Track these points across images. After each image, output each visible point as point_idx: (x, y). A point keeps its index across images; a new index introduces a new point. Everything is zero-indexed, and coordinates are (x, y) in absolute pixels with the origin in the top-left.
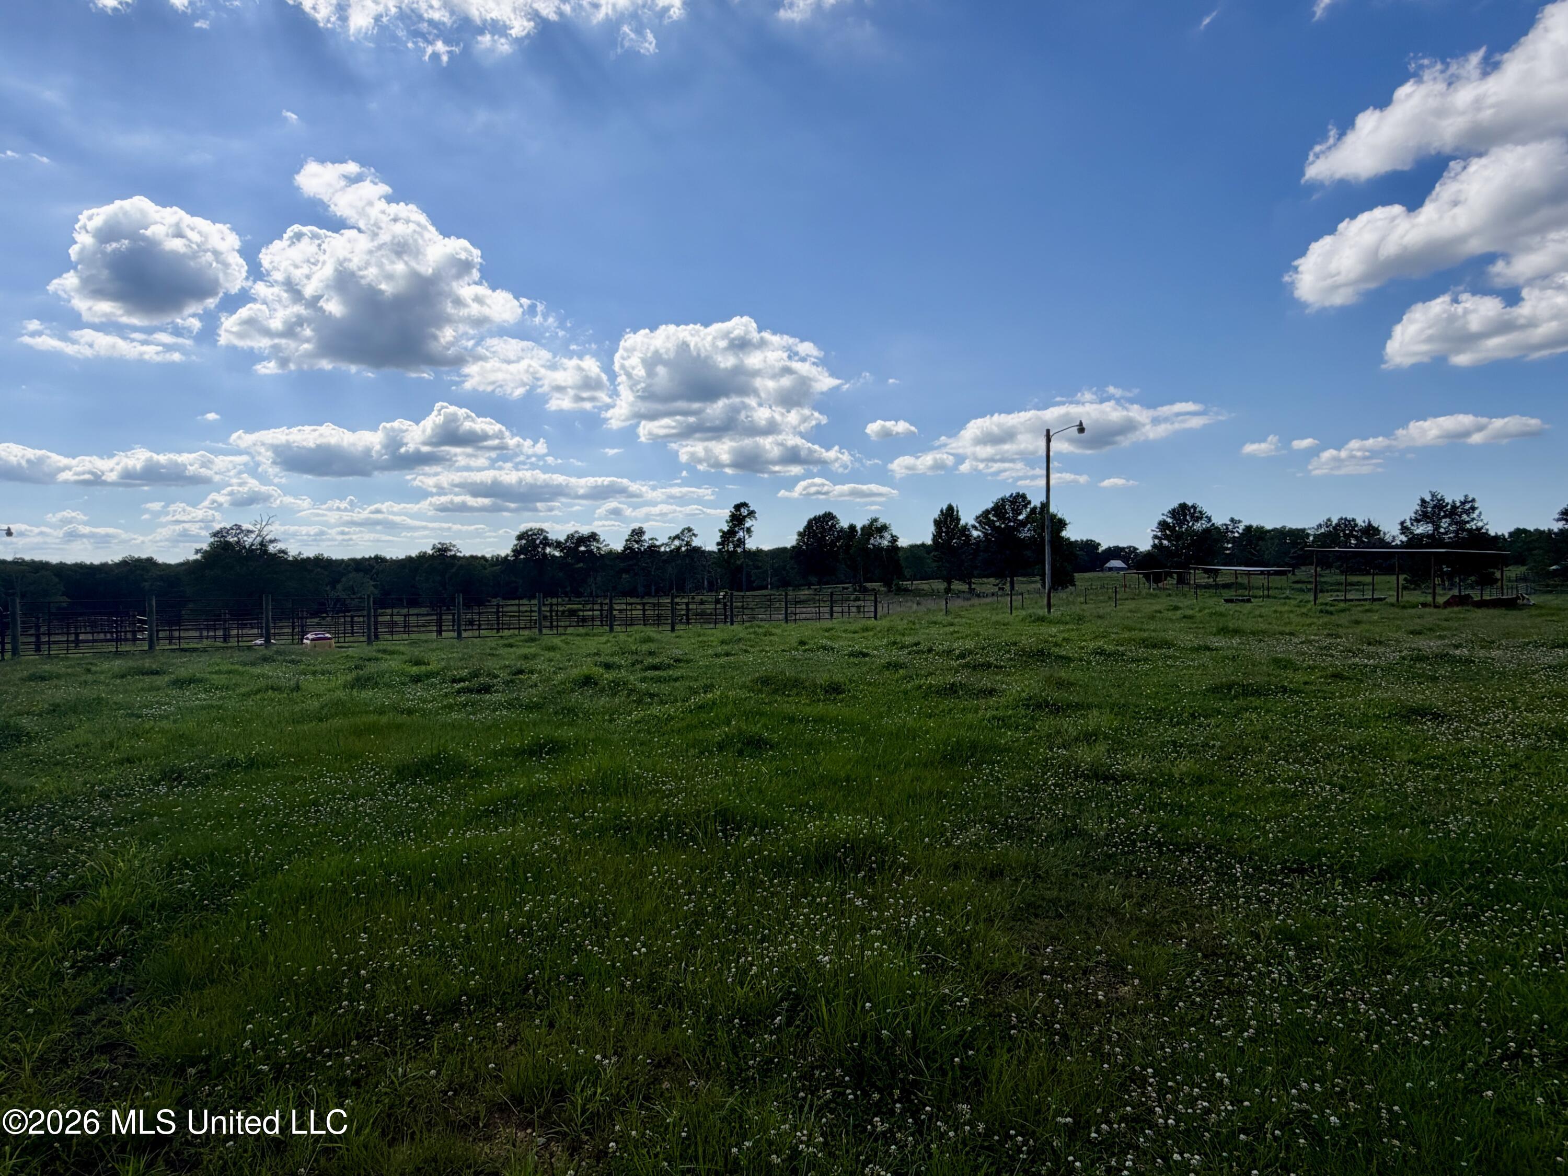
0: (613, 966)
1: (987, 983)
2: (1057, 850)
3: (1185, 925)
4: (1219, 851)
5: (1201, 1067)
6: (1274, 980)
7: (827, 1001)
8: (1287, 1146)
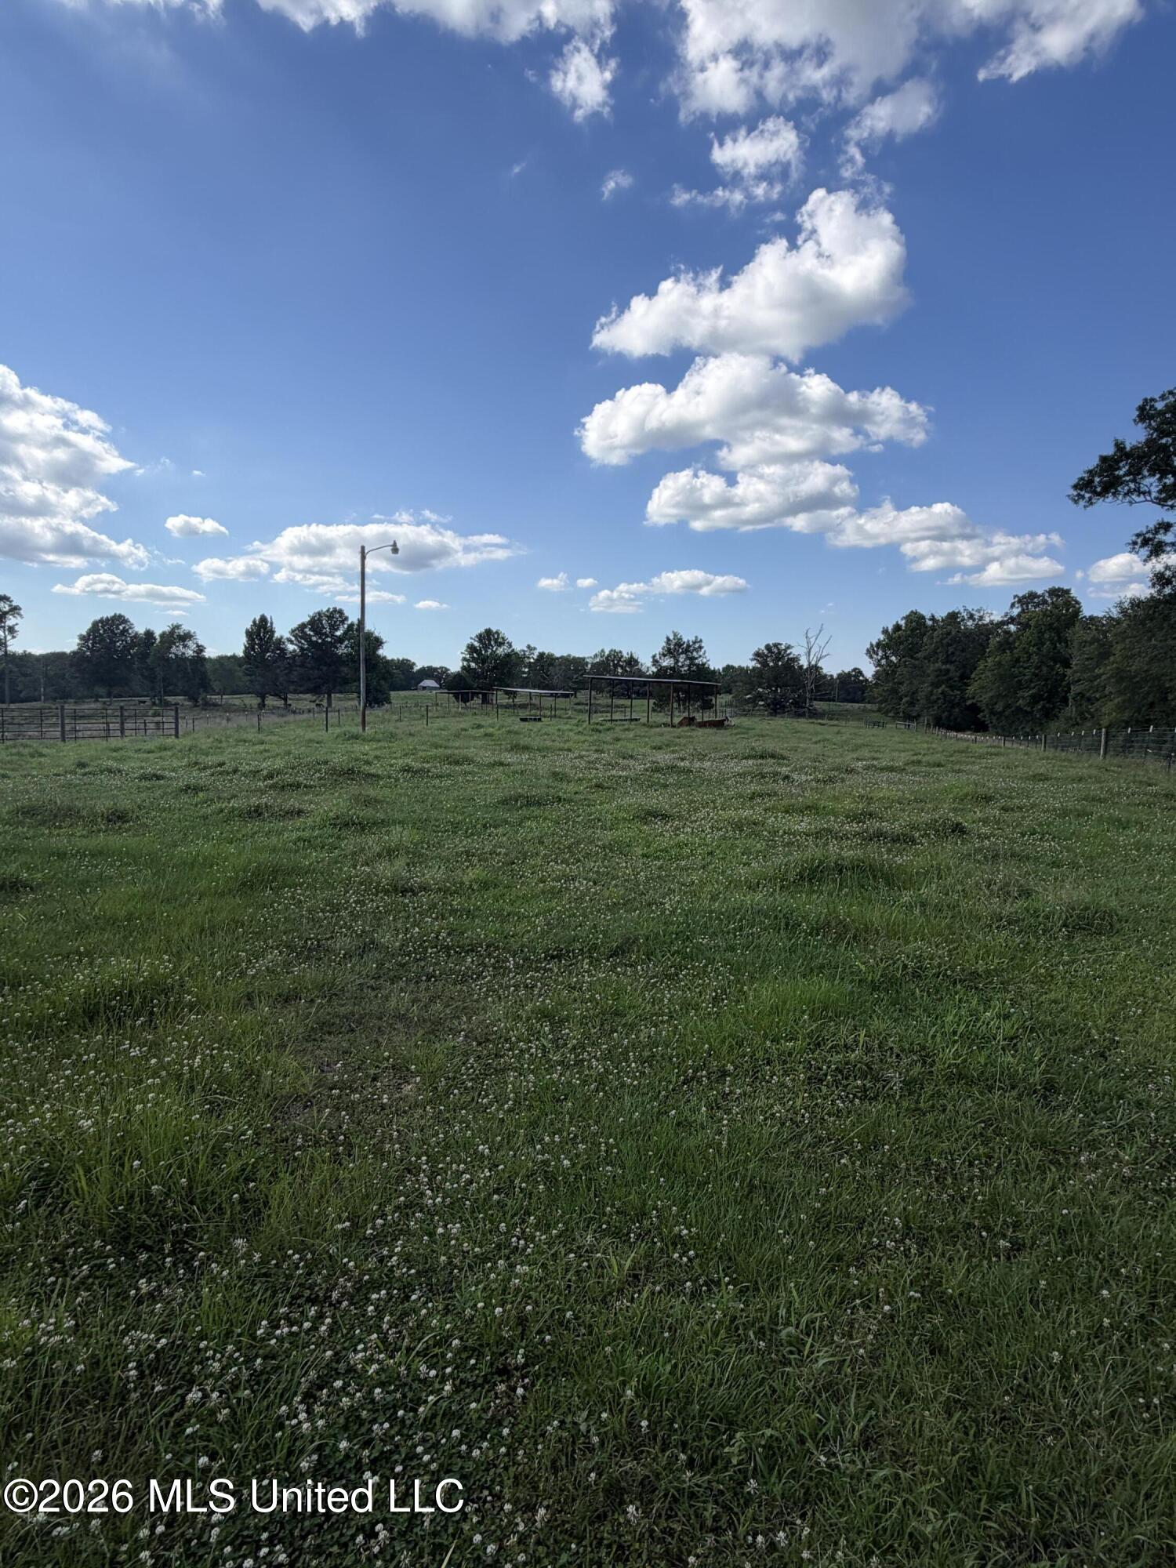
1: (276, 1110)
2: (354, 966)
3: (465, 1019)
4: (497, 948)
5: (468, 1145)
6: (532, 1055)
7: (87, 1171)
8: (530, 1194)
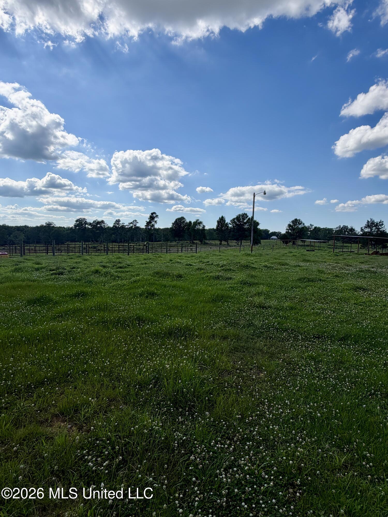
0: (98, 369)
1: (220, 373)
2: (246, 330)
3: (282, 354)
4: (295, 331)
5: (282, 399)
6: (307, 372)
7: (167, 380)
8: (304, 423)
